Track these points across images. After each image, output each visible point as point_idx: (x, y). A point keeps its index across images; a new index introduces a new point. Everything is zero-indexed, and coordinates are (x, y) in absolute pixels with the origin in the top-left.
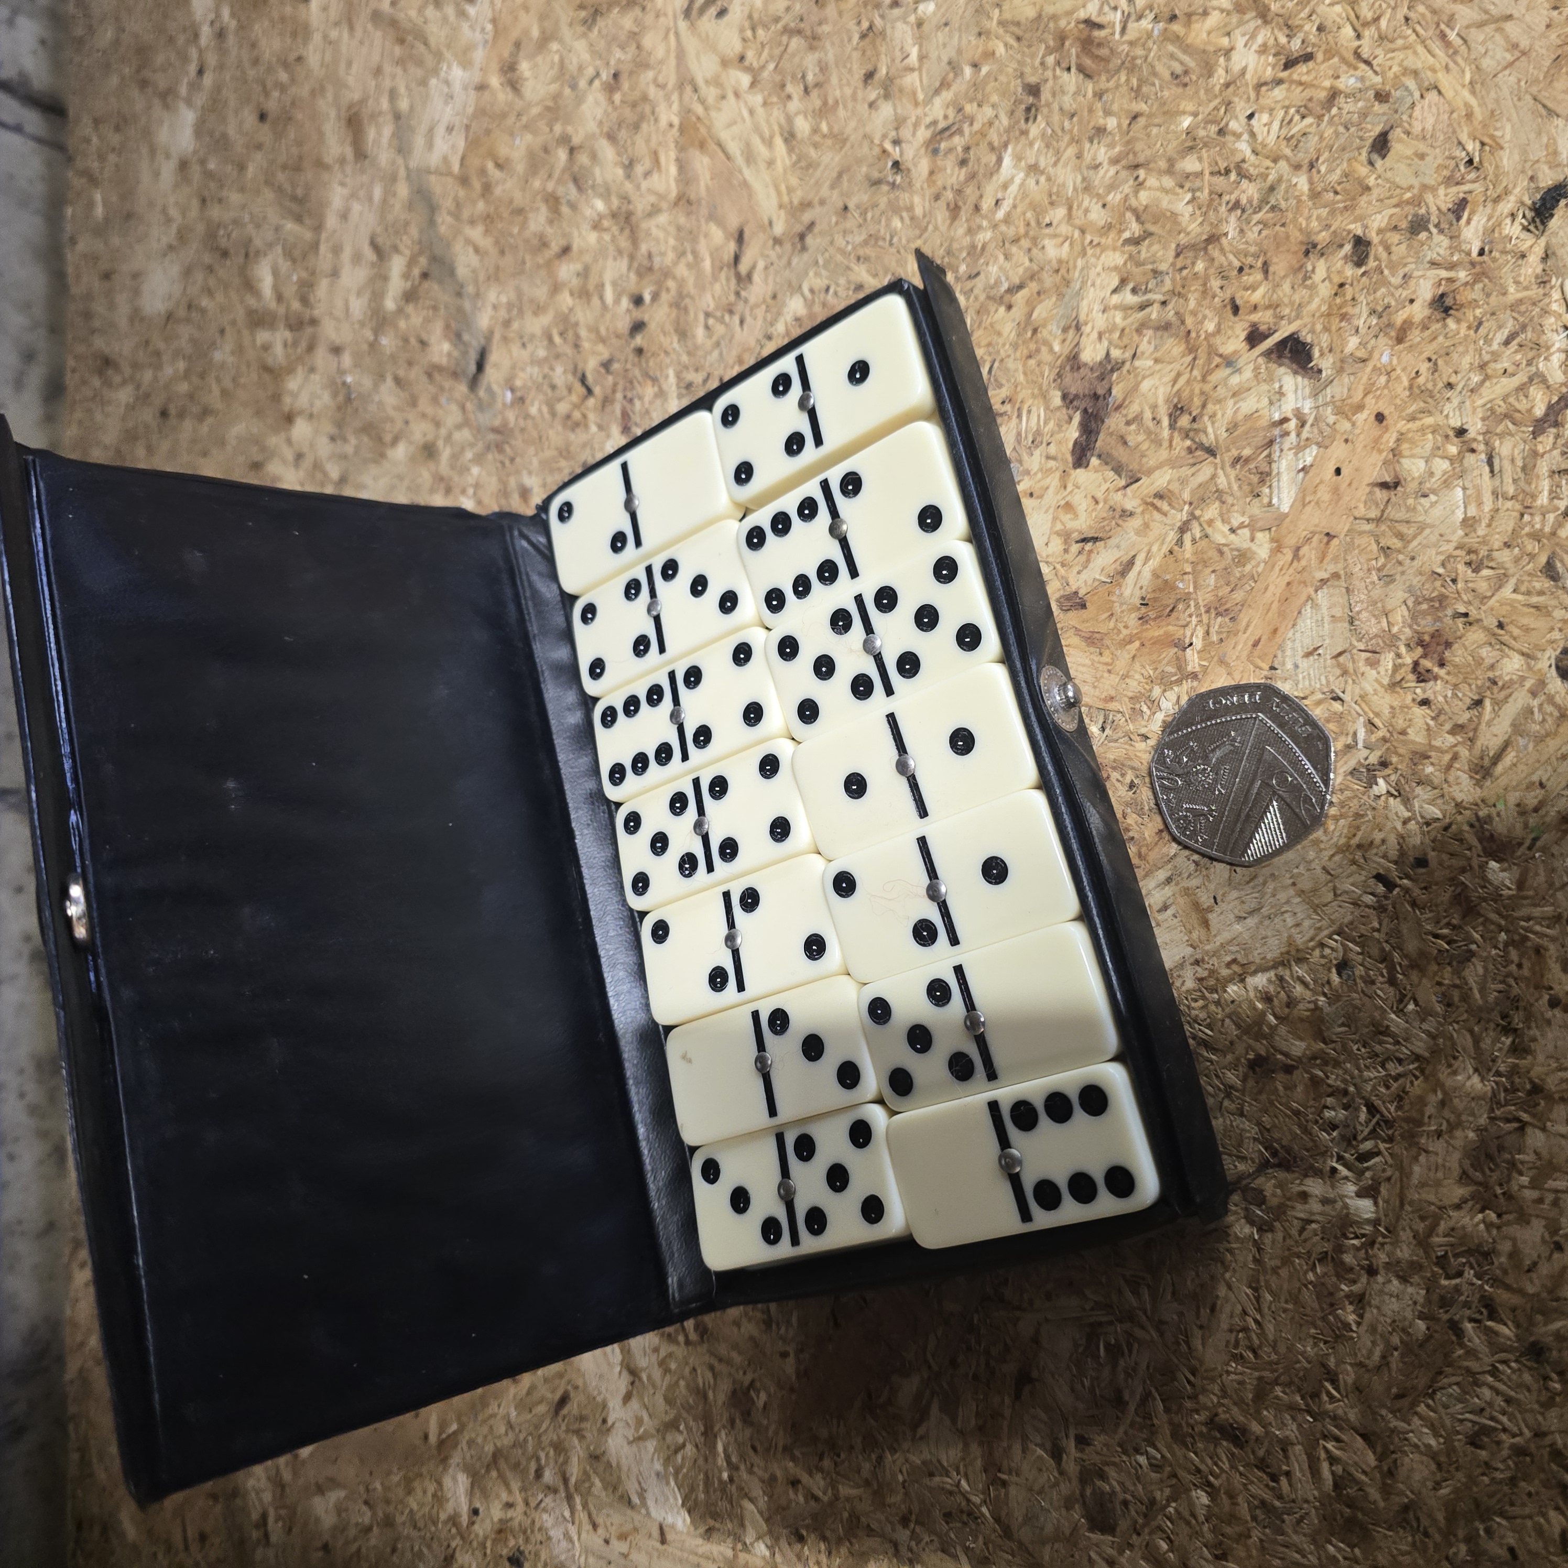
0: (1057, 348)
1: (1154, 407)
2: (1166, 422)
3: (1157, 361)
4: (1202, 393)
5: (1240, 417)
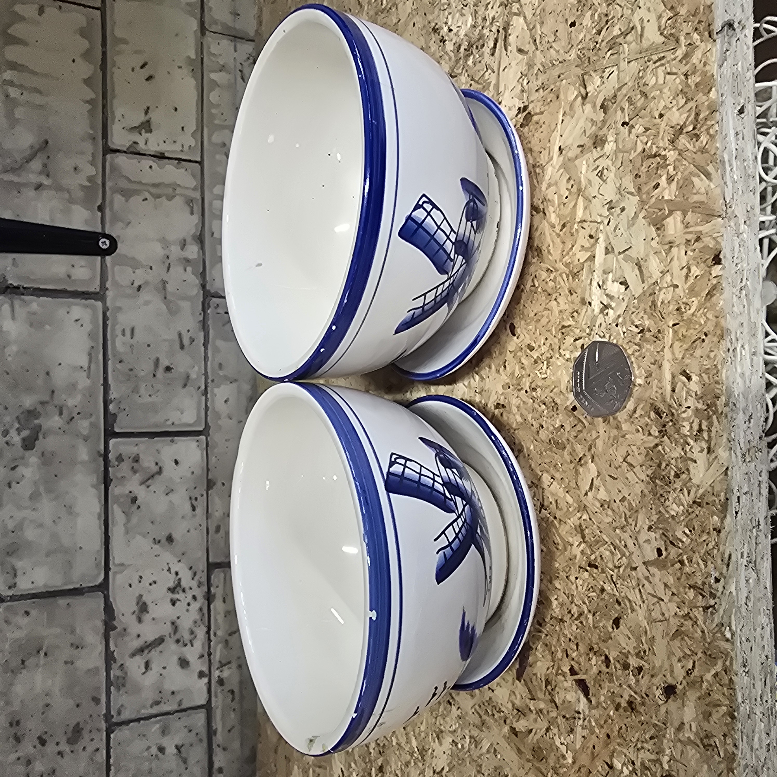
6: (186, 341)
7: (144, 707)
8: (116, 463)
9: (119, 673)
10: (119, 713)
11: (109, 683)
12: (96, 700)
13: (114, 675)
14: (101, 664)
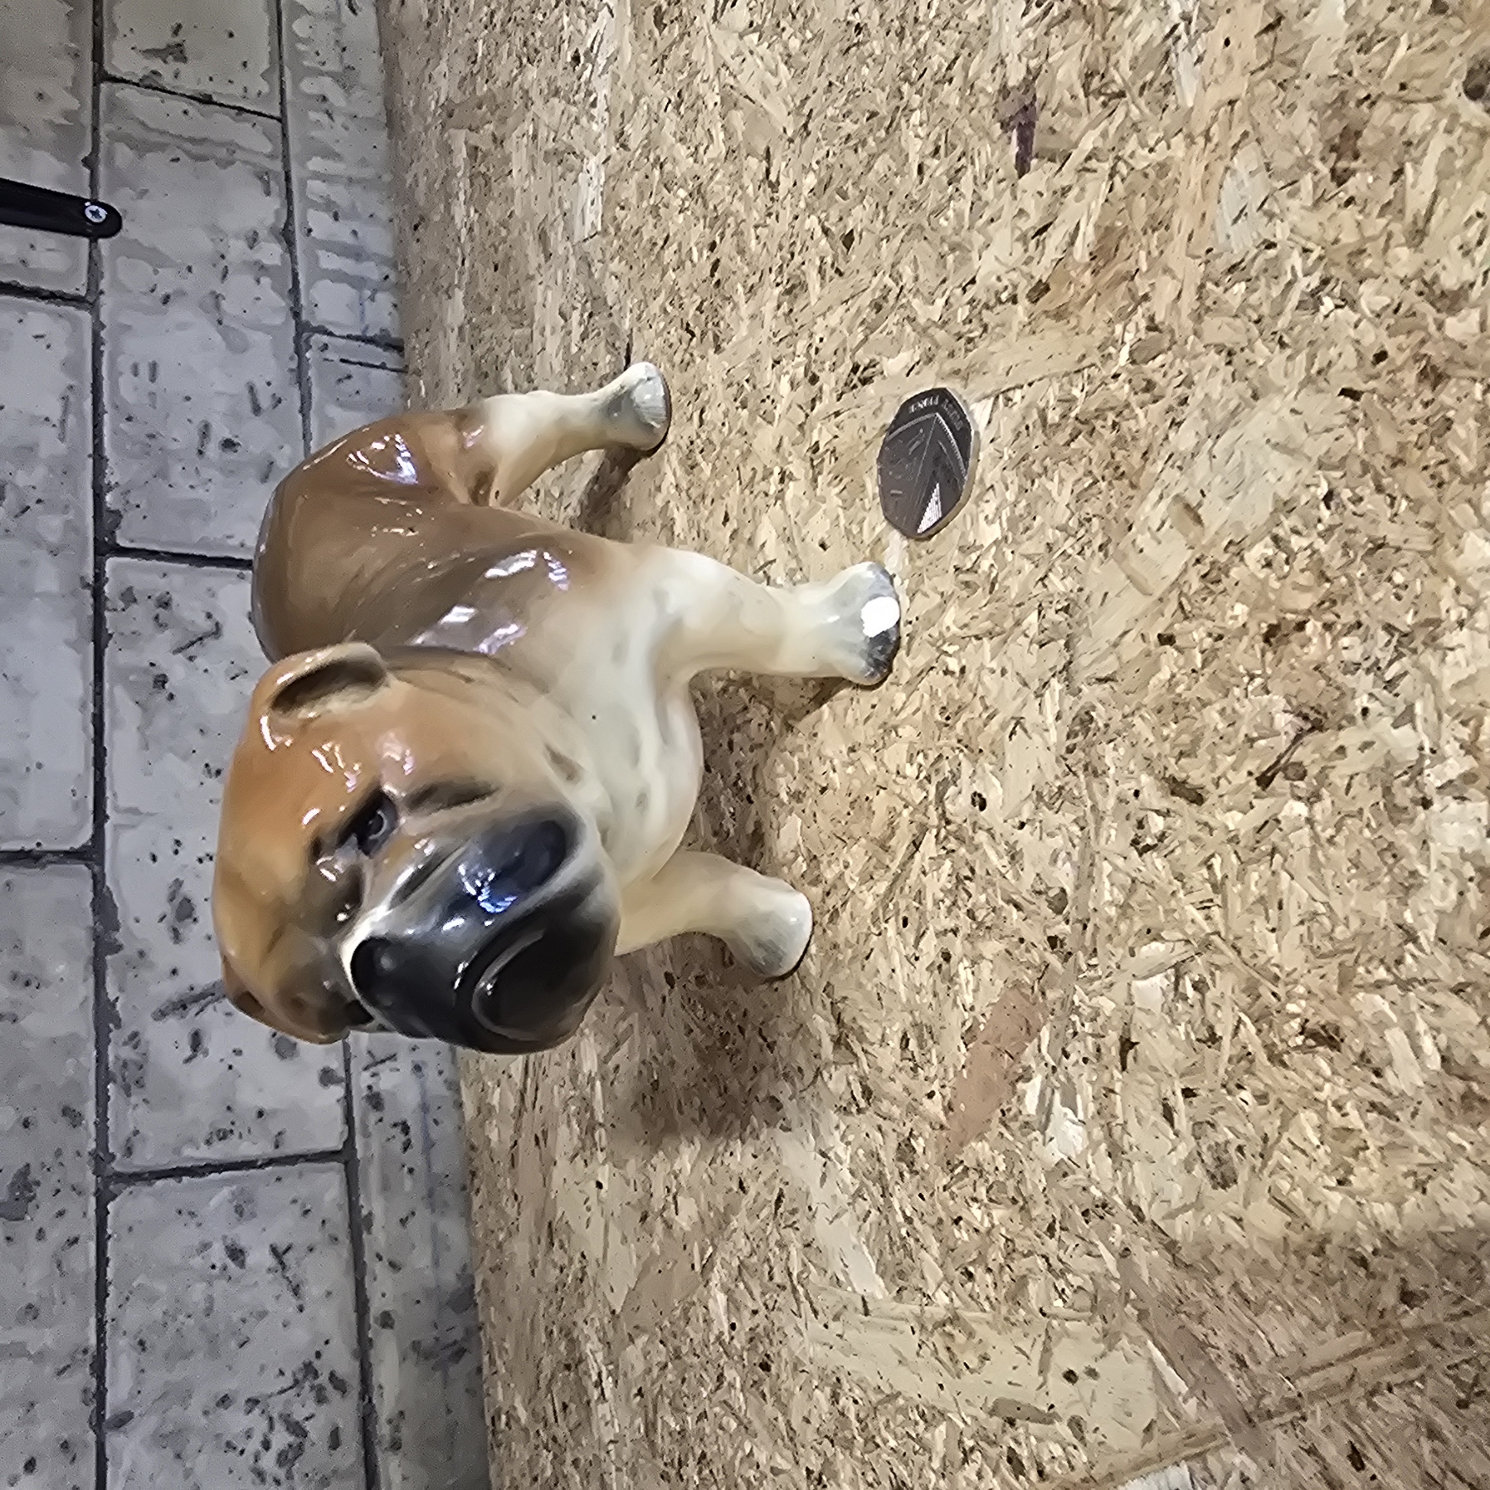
0: (990, 89)
1: (1070, 89)
2: (1081, 93)
3: (1065, 48)
4: (1104, 49)
5: (1139, 48)
6: (265, 402)
7: (191, 1141)
8: (121, 605)
9: (127, 1053)
10: (129, 1151)
11: (103, 1076)
12: (72, 1116)
13: (117, 1058)
14: (85, 1029)
